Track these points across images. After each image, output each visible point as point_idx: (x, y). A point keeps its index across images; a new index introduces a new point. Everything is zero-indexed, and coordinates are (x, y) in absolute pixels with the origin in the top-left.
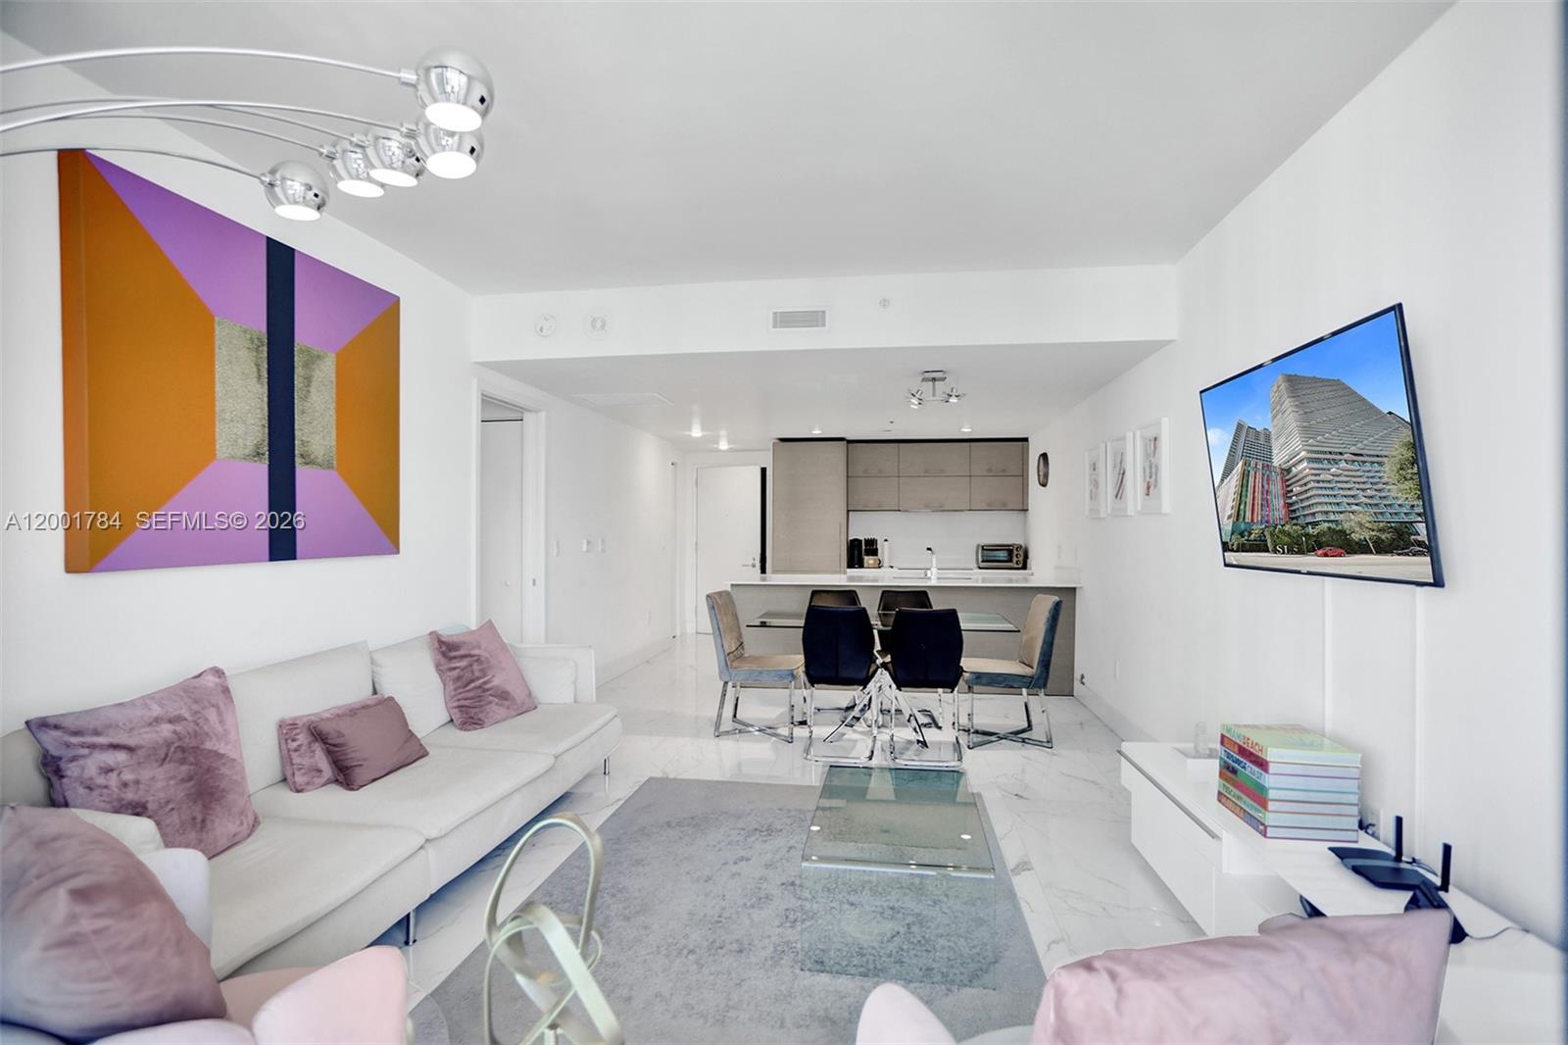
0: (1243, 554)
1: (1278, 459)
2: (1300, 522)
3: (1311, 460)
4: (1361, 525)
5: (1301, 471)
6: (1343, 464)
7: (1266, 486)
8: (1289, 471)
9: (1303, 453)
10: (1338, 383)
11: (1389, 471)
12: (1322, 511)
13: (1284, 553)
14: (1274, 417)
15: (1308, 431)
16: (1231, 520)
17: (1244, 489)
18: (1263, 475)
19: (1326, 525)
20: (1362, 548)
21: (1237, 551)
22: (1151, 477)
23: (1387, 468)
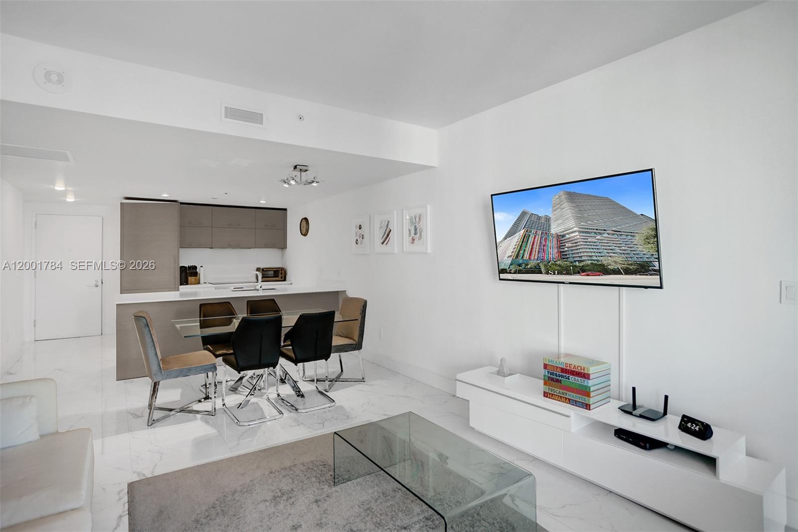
0: (519, 275)
1: (555, 229)
2: (569, 260)
3: (580, 232)
4: (616, 262)
5: (574, 237)
6: (606, 235)
7: (543, 243)
8: (563, 236)
9: (576, 229)
10: (607, 199)
11: (638, 239)
12: (587, 255)
13: (554, 274)
14: (554, 211)
15: (579, 218)
16: (511, 259)
17: (524, 244)
18: (542, 237)
19: (590, 262)
20: (616, 272)
21: (514, 273)
22: (415, 234)
23: (637, 238)
